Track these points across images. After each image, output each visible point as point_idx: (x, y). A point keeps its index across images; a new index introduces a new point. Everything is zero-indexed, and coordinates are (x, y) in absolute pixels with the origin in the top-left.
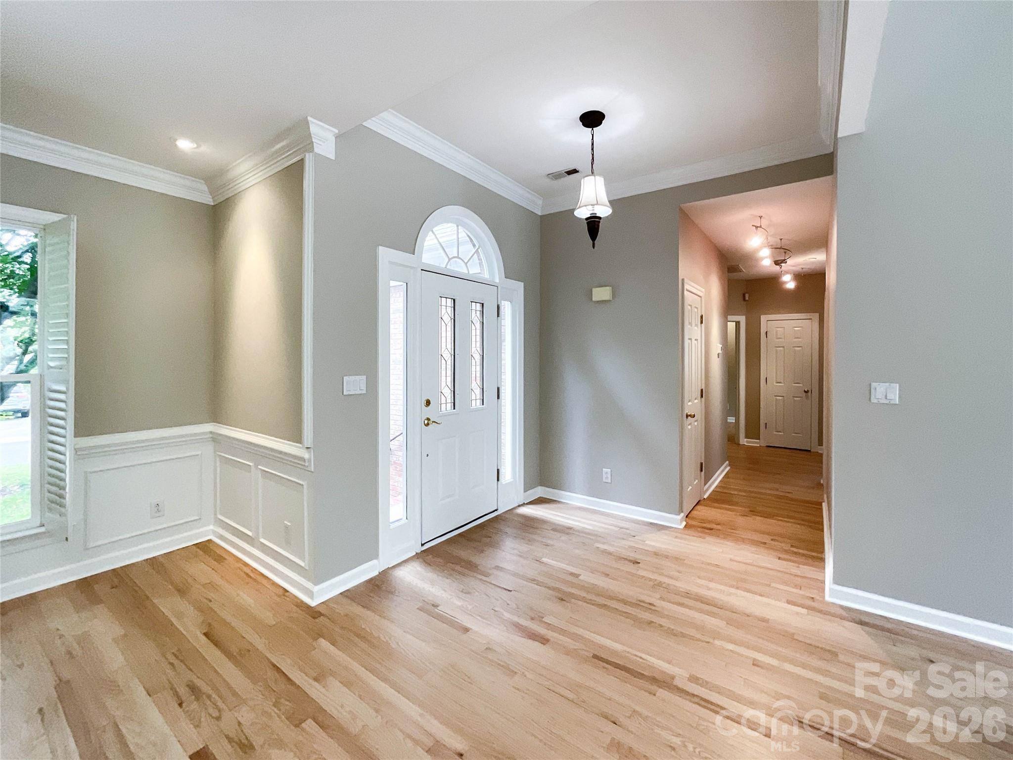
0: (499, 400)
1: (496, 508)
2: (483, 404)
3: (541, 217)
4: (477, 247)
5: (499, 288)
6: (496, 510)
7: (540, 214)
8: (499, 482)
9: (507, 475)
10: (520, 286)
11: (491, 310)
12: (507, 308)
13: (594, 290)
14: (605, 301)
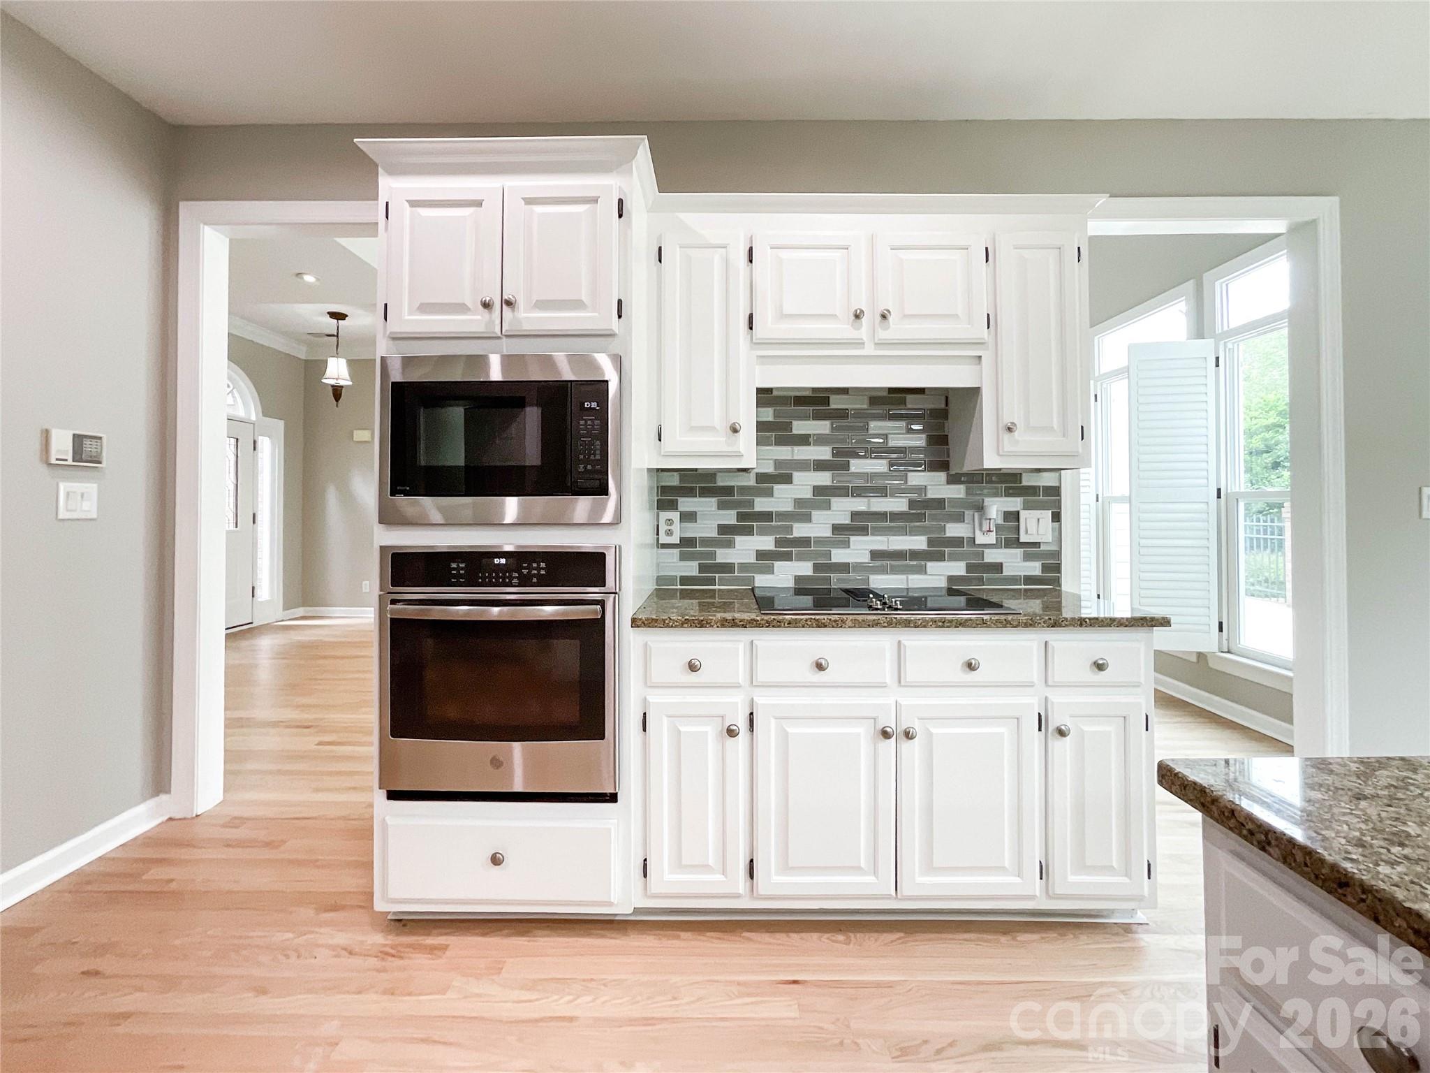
0: (255, 525)
1: (251, 621)
2: (237, 527)
3: (306, 361)
4: (231, 388)
5: (256, 425)
6: (252, 623)
7: (303, 357)
8: (254, 598)
9: (264, 593)
10: (281, 424)
11: (246, 444)
12: (265, 443)
13: (355, 432)
14: (366, 442)
